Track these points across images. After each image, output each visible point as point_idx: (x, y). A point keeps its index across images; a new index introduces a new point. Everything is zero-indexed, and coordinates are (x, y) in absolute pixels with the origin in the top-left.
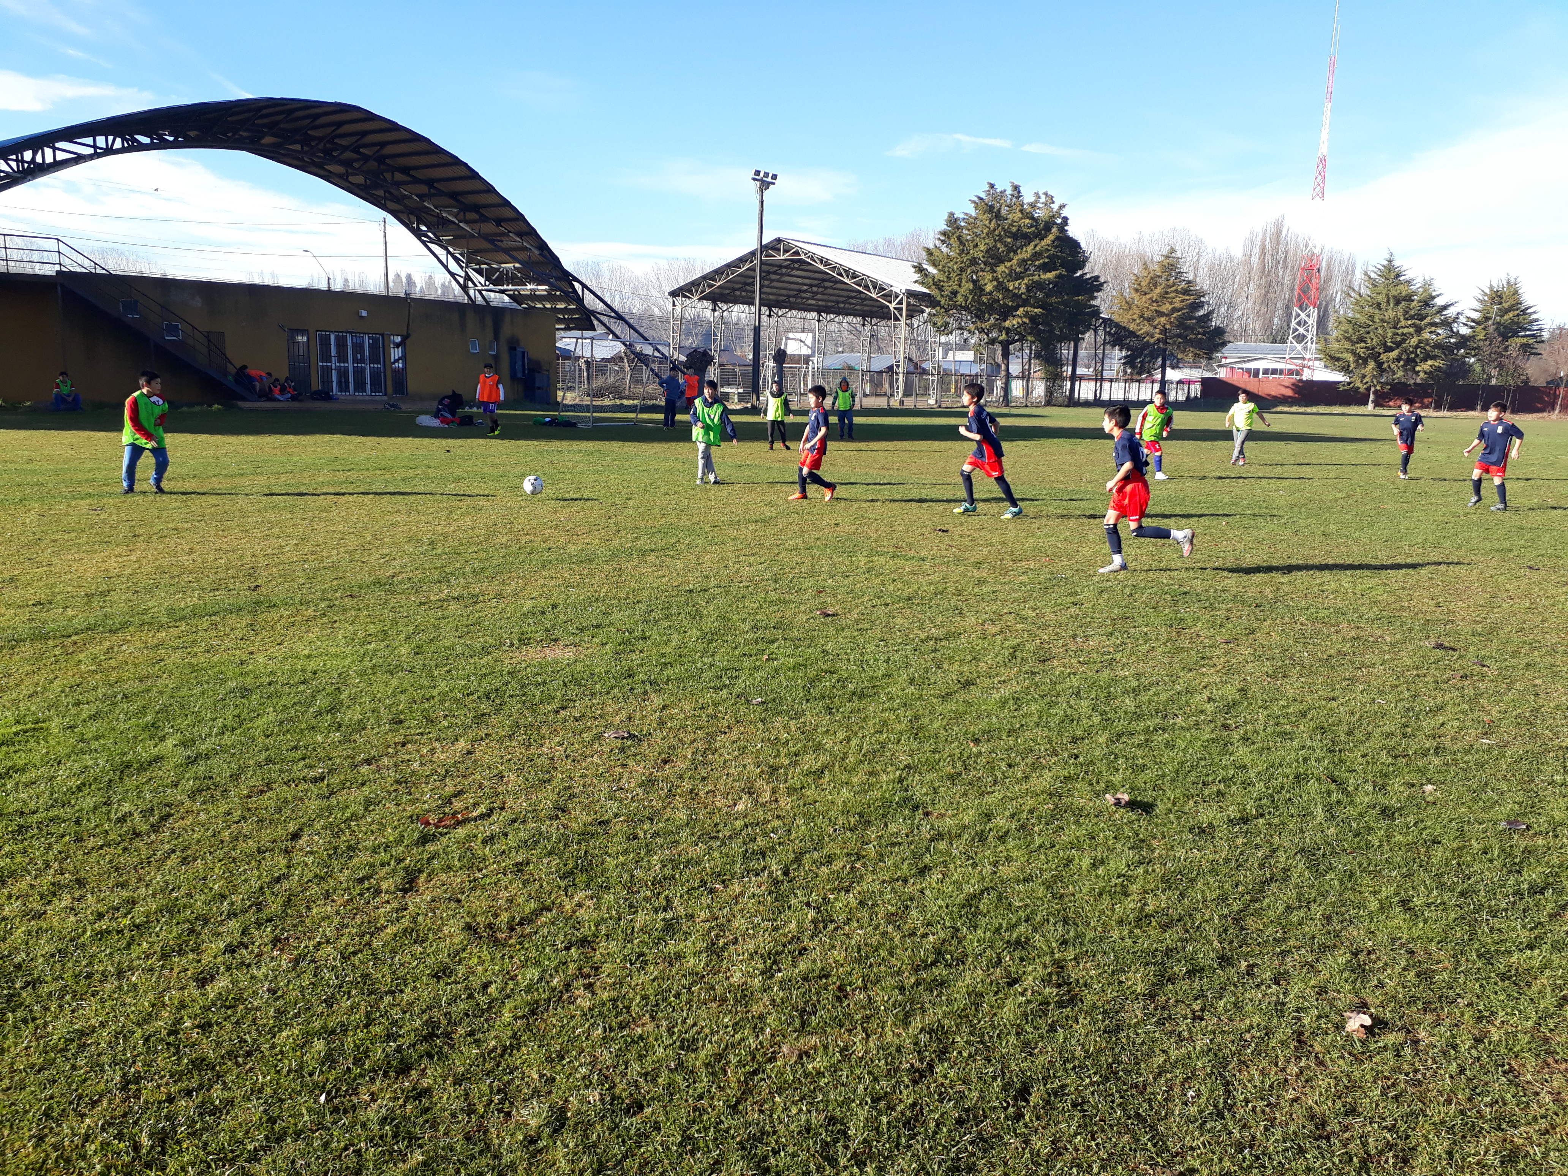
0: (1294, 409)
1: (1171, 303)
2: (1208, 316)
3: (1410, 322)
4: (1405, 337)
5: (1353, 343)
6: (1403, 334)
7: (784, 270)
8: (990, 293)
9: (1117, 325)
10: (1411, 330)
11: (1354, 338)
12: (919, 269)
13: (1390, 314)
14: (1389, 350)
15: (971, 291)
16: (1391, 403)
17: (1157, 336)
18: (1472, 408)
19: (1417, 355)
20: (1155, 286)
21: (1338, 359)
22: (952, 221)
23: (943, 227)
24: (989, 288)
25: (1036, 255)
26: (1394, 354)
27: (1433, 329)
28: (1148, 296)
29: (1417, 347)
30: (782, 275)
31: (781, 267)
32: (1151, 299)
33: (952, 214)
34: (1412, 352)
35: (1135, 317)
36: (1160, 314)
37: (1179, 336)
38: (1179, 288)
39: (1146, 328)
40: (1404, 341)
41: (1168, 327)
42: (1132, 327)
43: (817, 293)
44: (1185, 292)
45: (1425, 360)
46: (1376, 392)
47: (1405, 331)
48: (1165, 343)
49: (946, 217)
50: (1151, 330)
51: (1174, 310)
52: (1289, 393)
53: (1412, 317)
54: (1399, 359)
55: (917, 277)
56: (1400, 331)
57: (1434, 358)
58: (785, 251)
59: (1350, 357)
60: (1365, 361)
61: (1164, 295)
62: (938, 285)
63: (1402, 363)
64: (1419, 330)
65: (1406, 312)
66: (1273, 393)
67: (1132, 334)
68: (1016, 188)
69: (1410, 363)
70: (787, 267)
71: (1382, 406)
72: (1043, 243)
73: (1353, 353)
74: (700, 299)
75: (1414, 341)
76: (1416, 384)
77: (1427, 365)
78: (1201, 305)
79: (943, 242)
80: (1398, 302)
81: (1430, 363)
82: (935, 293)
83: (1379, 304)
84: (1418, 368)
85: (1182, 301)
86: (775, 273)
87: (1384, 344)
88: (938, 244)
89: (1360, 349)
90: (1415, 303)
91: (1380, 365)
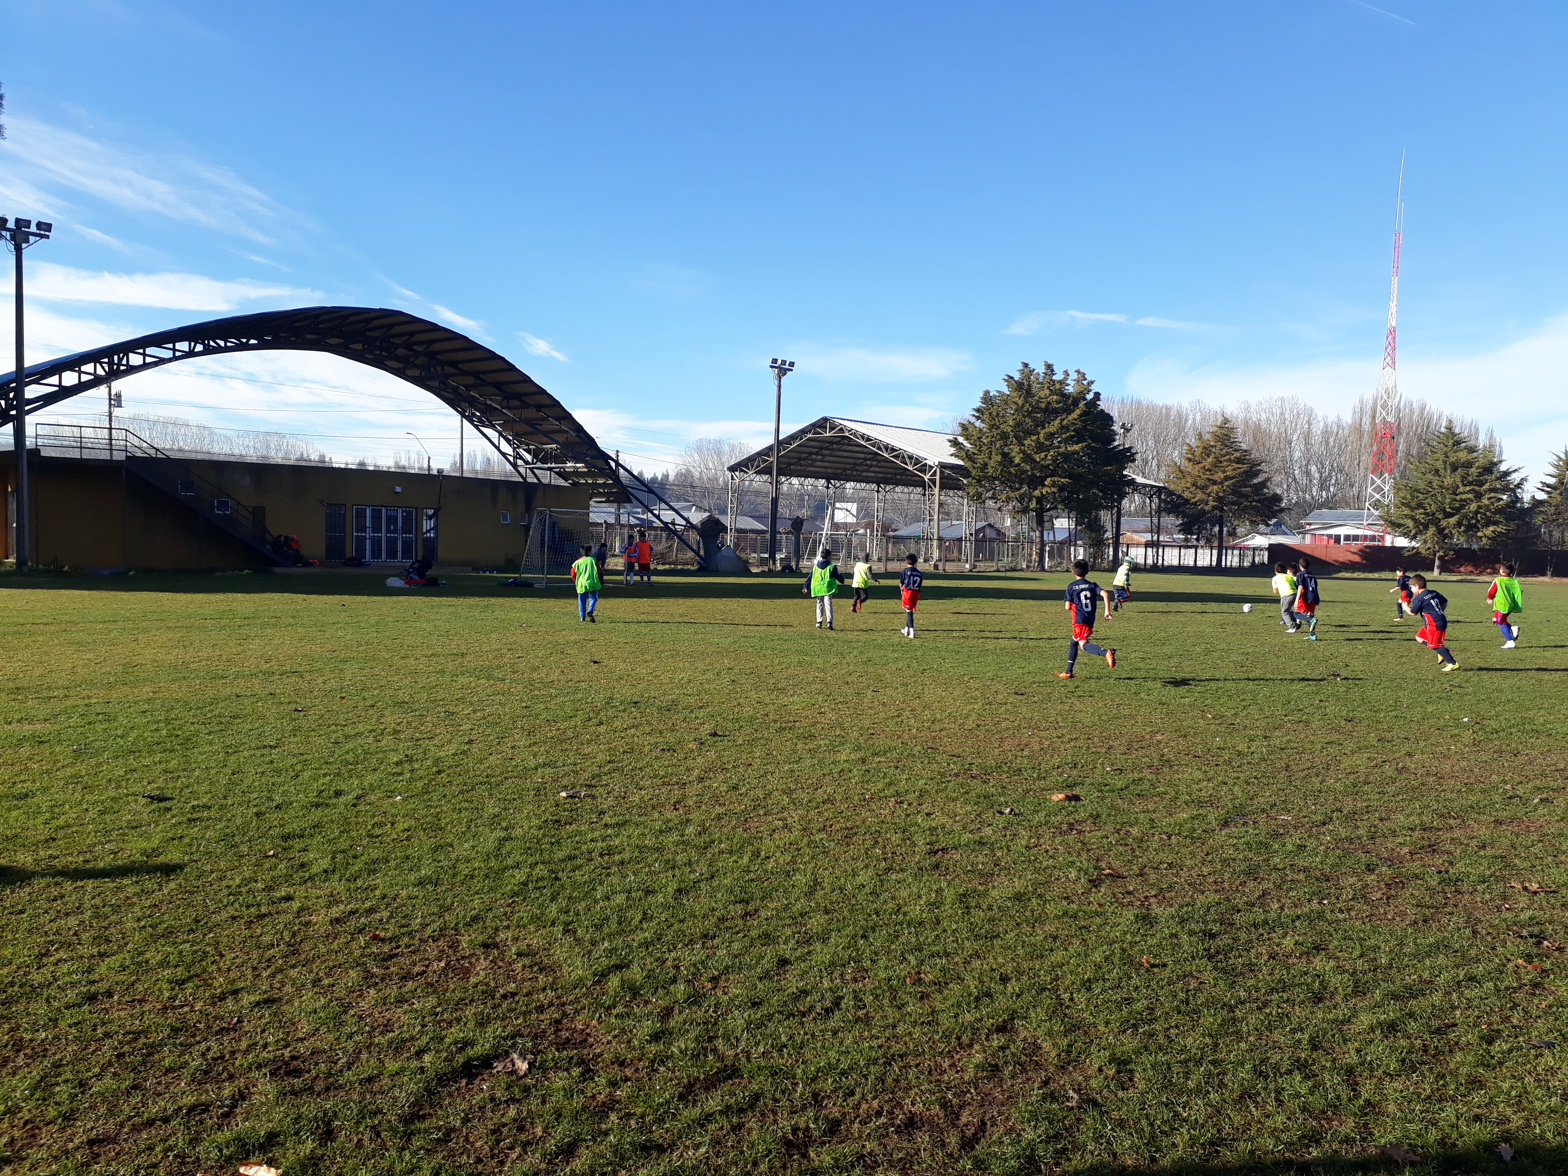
0: (1355, 575)
1: (1224, 472)
2: (1263, 484)
3: (1468, 488)
4: (1464, 503)
5: (1412, 509)
6: (1462, 500)
7: (835, 446)
8: (1018, 465)
9: (1171, 493)
10: (1471, 496)
11: (1413, 504)
12: (955, 443)
13: (1448, 481)
14: (1448, 515)
15: (1000, 463)
16: (1462, 569)
17: (1211, 503)
18: (1544, 574)
19: (1478, 521)
20: (1208, 455)
21: (1399, 526)
22: (987, 398)
23: (978, 404)
24: (1017, 460)
25: (1064, 428)
26: (1453, 520)
27: (1493, 495)
28: (1200, 465)
29: (1477, 512)
30: (833, 450)
31: (832, 443)
32: (1204, 468)
33: (987, 392)
34: (1472, 518)
35: (1188, 485)
36: (1214, 483)
37: (1234, 504)
38: (1232, 457)
39: (1200, 496)
40: (1462, 507)
41: (1221, 494)
42: (1187, 495)
43: (871, 466)
44: (1239, 461)
45: (1487, 525)
46: (1440, 558)
47: (1463, 497)
48: (1222, 510)
49: (981, 395)
50: (1205, 497)
51: (1227, 478)
52: (1357, 559)
53: (1471, 483)
54: (1459, 524)
55: (952, 450)
56: (1458, 498)
57: (1497, 523)
58: (832, 429)
59: (1410, 523)
60: (1426, 527)
61: (1217, 463)
62: (969, 457)
63: (1463, 528)
64: (1479, 496)
65: (1463, 478)
66: (1341, 560)
67: (1187, 501)
68: (1049, 367)
69: (1472, 528)
70: (837, 443)
71: (1451, 571)
72: (1070, 418)
73: (1413, 518)
74: (758, 473)
75: (1473, 507)
76: (1482, 549)
77: (1489, 531)
78: (1256, 474)
79: (978, 418)
80: (1454, 468)
81: (1491, 528)
82: (968, 465)
83: (1437, 471)
84: (1480, 534)
85: (1234, 470)
86: (826, 449)
87: (1444, 511)
88: (973, 420)
89: (1419, 514)
90: (1474, 469)
91: (1440, 531)
